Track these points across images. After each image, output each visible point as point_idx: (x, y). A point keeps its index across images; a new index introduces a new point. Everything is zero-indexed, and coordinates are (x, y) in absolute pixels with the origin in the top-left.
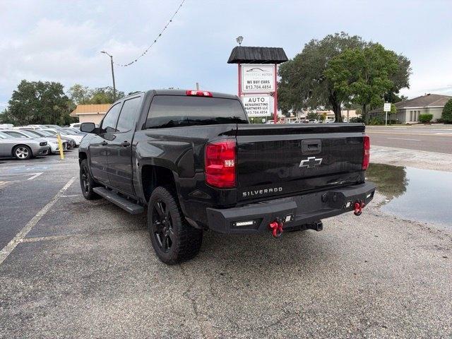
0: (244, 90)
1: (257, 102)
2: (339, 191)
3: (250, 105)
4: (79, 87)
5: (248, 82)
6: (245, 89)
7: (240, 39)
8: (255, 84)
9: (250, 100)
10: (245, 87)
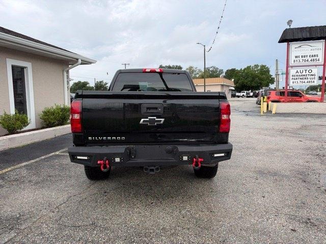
0: (291, 63)
1: (304, 73)
2: (177, 146)
3: (297, 76)
4: (192, 68)
5: (296, 57)
6: (293, 62)
7: (290, 22)
8: (304, 58)
9: (297, 72)
10: (293, 61)
